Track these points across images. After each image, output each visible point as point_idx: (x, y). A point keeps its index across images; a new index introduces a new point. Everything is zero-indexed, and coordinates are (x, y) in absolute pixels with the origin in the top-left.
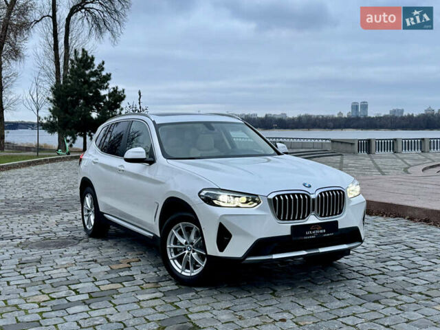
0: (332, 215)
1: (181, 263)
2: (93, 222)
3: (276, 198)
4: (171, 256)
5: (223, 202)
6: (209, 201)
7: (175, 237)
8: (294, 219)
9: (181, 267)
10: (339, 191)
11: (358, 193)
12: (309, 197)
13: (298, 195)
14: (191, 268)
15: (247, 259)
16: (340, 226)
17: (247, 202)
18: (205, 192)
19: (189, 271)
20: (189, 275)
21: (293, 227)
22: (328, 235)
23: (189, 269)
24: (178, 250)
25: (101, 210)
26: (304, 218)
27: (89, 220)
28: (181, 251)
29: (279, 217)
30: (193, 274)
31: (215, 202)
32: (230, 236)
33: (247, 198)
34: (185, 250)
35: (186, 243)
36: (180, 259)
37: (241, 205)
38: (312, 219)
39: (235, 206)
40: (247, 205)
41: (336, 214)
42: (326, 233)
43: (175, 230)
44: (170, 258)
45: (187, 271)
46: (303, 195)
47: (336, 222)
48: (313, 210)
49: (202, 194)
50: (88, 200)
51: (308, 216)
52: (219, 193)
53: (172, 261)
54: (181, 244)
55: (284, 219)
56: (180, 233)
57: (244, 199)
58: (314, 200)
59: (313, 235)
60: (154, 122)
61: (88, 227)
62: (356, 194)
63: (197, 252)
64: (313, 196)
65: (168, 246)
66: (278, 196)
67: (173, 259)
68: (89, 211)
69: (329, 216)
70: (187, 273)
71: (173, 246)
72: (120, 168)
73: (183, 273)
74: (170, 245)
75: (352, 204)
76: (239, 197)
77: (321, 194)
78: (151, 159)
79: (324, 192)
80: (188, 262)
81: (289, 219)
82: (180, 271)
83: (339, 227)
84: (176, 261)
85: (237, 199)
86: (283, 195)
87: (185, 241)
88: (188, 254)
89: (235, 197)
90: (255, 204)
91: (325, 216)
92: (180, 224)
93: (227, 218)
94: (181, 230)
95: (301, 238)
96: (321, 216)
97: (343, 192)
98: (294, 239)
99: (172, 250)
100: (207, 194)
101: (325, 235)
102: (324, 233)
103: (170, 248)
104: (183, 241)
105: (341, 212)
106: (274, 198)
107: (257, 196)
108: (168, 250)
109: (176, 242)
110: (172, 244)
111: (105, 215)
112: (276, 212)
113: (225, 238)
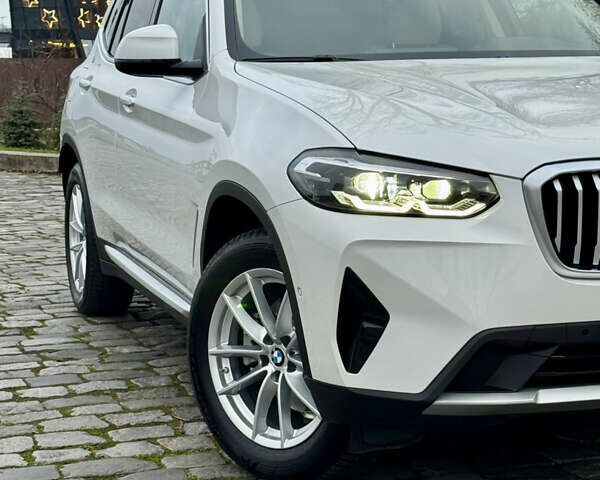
1: (251, 403)
3: (558, 186)
4: (222, 379)
5: (363, 197)
6: (325, 192)
7: (235, 320)
9: (250, 417)
14: (284, 420)
15: (439, 402)
17: (455, 198)
18: (310, 161)
19: (276, 433)
24: (246, 362)
27: (78, 262)
28: (255, 365)
29: (565, 257)
31: (340, 196)
32: (382, 317)
33: (457, 185)
34: (266, 361)
35: (268, 339)
36: (249, 393)
37: (426, 209)
39: (405, 209)
40: (450, 211)
43: (233, 295)
44: (219, 387)
45: (271, 431)
49: (301, 168)
52: (354, 165)
53: (223, 399)
55: (585, 265)
57: (442, 188)
61: (77, 283)
65: (212, 349)
66: (565, 179)
67: (229, 394)
71: (227, 348)
73: (260, 440)
74: (218, 345)
76: (423, 180)
78: (197, 62)
80: (275, 398)
82: (248, 432)
84: (238, 399)
85: (415, 188)
87: (263, 333)
88: (277, 374)
89: (406, 181)
90: (480, 206)
92: (247, 275)
99: (226, 364)
100: (313, 168)
103: (219, 357)
104: (256, 332)
106: (548, 187)
107: (486, 175)
108: (213, 361)
109: (238, 336)
110: (225, 343)
111: (107, 247)
112: (553, 235)
113: (366, 325)
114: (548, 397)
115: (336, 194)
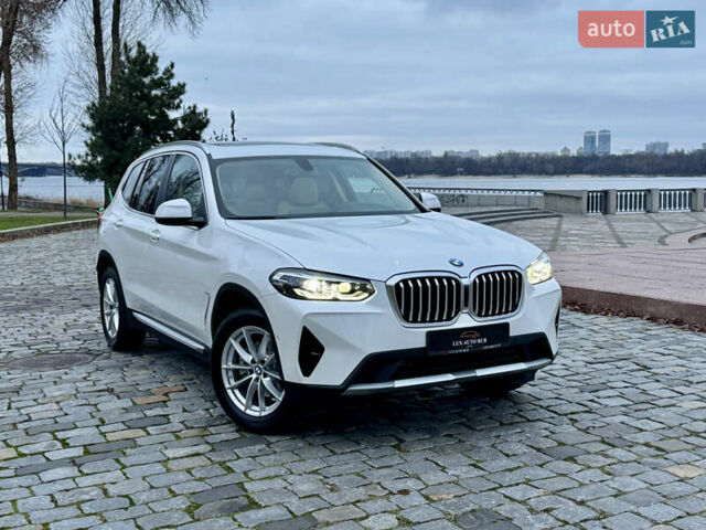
0: (500, 313)
1: (244, 396)
2: (117, 327)
3: (402, 285)
4: (229, 383)
5: (310, 291)
6: (288, 290)
7: (236, 351)
8: (432, 320)
9: (244, 401)
10: (513, 272)
11: (548, 275)
12: (458, 283)
13: (440, 279)
14: (261, 402)
15: (350, 388)
16: (513, 333)
17: (352, 291)
18: (282, 274)
19: (257, 408)
20: (257, 414)
21: (430, 335)
22: (492, 347)
23: (257, 405)
24: (242, 373)
25: (129, 306)
26: (449, 318)
27: (111, 321)
28: (246, 375)
29: (406, 318)
30: (263, 414)
31: (297, 291)
32: (321, 349)
33: (353, 285)
34: (252, 372)
35: (253, 361)
36: (243, 389)
37: (340, 297)
38: (465, 320)
39: (330, 297)
40: (351, 297)
41: (507, 312)
42: (488, 344)
43: (235, 339)
44: (227, 386)
45: (254, 407)
46: (449, 279)
47: (507, 325)
48: (466, 305)
49: (276, 277)
50: (110, 288)
51: (456, 314)
52: (303, 276)
53: (229, 392)
54: (246, 364)
55: (415, 321)
56: (243, 344)
57: (346, 286)
58: (466, 288)
59: (465, 347)
60: (209, 156)
61: (110, 333)
62: (544, 278)
63: (271, 377)
64: (465, 282)
65: (224, 366)
66: (405, 281)
67: (232, 389)
68: (112, 307)
69: (493, 314)
70: (255, 412)
71: (231, 366)
72: (154, 235)
73: (248, 412)
74: (227, 364)
75: (534, 295)
76: (338, 283)
77: (479, 277)
78: (201, 219)
79: (486, 275)
80: (256, 392)
81: (423, 321)
82: (242, 408)
83: (511, 334)
84: (237, 392)
85: (334, 286)
86: (414, 280)
87: (251, 358)
88: (257, 379)
89: (330, 283)
90: (365, 295)
91: (487, 315)
92: (243, 329)
93: (316, 320)
94: (244, 339)
95: (444, 353)
96: (479, 315)
97: (520, 275)
98: (431, 354)
99: (231, 374)
100: (283, 278)
101: (486, 348)
102: (485, 344)
103: (227, 370)
104: (247, 358)
105: (515, 307)
106: (397, 285)
107: (368, 280)
108: (224, 373)
109: (237, 359)
110: (230, 363)
111: (135, 314)
112: (400, 308)
113: (314, 353)
114: (399, 384)
115: (295, 290)
